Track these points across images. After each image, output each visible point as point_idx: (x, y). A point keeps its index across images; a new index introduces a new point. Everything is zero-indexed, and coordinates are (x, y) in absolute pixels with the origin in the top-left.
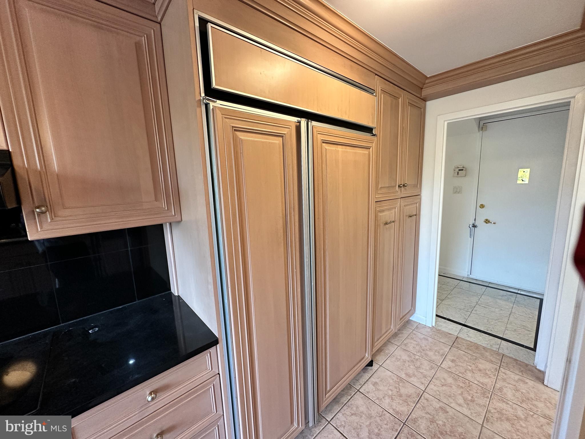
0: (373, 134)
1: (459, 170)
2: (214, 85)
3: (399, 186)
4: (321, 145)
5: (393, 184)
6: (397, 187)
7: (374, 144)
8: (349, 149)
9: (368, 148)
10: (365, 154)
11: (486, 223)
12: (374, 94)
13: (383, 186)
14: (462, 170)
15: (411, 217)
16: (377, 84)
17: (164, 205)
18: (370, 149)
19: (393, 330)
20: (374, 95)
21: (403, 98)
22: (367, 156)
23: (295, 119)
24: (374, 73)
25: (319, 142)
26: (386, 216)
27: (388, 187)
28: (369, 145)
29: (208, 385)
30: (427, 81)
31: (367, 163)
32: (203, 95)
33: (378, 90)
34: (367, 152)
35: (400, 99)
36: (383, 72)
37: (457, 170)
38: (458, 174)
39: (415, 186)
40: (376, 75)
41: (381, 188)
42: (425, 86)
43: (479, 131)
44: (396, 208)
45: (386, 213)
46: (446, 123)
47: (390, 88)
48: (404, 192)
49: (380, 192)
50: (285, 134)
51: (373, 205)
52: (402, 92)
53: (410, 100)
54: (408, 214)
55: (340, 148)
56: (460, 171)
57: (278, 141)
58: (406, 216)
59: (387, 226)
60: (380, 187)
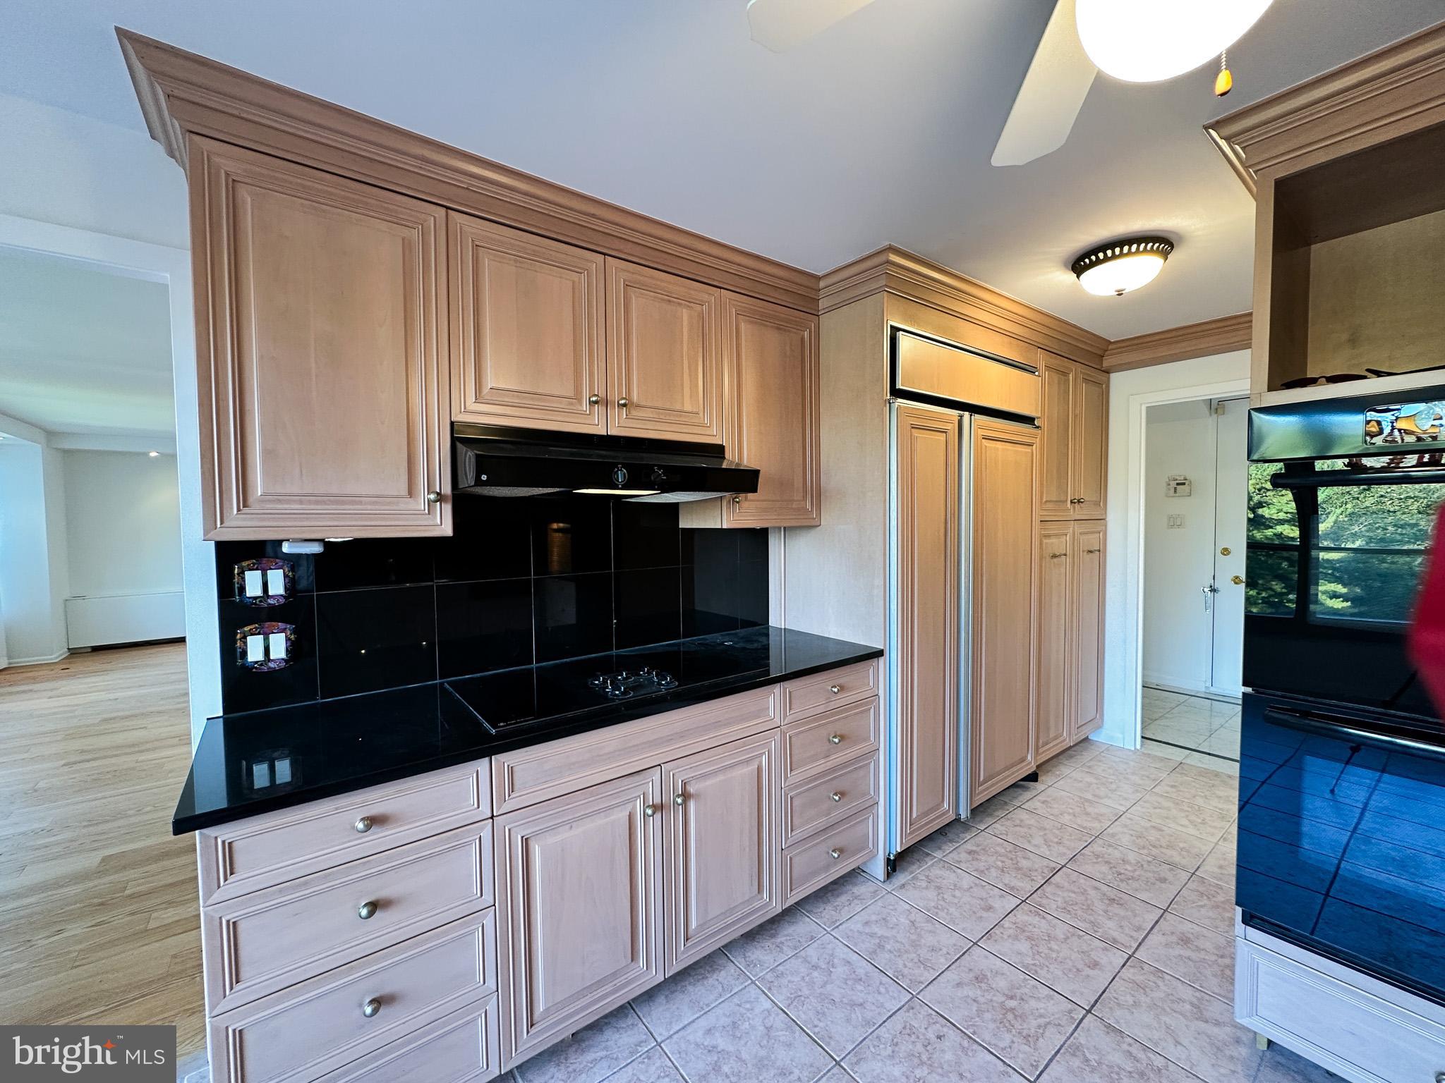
0: (1036, 425)
1: (1178, 484)
2: (899, 386)
3: (1071, 502)
4: (981, 442)
5: (1063, 498)
6: (1069, 502)
7: (1038, 439)
8: (1008, 446)
10: (1026, 453)
11: (1236, 583)
12: (1037, 373)
13: (1050, 500)
14: (1184, 484)
15: (1091, 552)
16: (1040, 359)
17: (809, 506)
18: (1033, 445)
19: (1064, 740)
20: (1037, 376)
21: (1075, 372)
22: (1030, 455)
23: (955, 413)
24: (1036, 346)
25: (980, 437)
26: (1056, 545)
27: (1056, 501)
28: (1031, 440)
29: (866, 704)
30: (1110, 347)
31: (1029, 465)
32: (889, 395)
33: (1041, 365)
34: (1030, 451)
35: (1071, 375)
36: (1049, 344)
37: (1173, 484)
38: (1175, 492)
39: (1097, 504)
40: (1039, 347)
41: (1046, 501)
42: (1108, 352)
43: (1211, 415)
44: (1068, 536)
45: (1053, 540)
46: (1144, 408)
47: (1056, 361)
48: (1078, 512)
49: (1044, 507)
50: (949, 430)
51: (1036, 524)
52: (1073, 365)
53: (1084, 374)
54: (1086, 549)
55: (999, 445)
56: (1180, 485)
57: (942, 437)
58: (1083, 551)
59: (1055, 560)
60: (1044, 500)
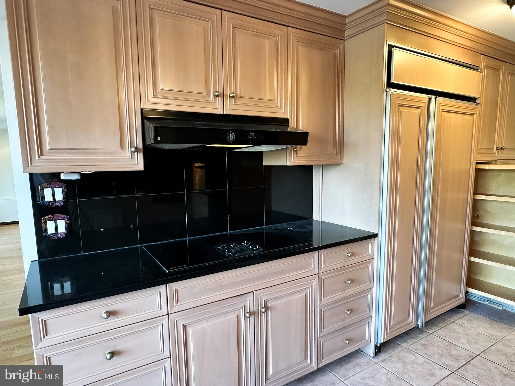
0: (476, 103)
2: (392, 80)
3: (497, 149)
4: (442, 113)
5: (491, 147)
6: (495, 149)
7: (477, 111)
9: (473, 115)
10: (469, 119)
12: (479, 70)
13: (483, 147)
16: (482, 62)
17: (336, 153)
18: (474, 115)
20: (479, 72)
21: (504, 69)
22: (472, 121)
23: (426, 96)
24: (480, 53)
25: (441, 111)
27: (487, 149)
28: (473, 112)
29: (367, 263)
31: (471, 127)
32: (386, 86)
33: (483, 66)
34: (472, 118)
35: (501, 71)
36: (489, 52)
39: (513, 150)
40: (482, 54)
41: (480, 149)
47: (493, 62)
48: (500, 155)
49: (479, 152)
50: (422, 107)
52: (503, 65)
53: (510, 69)
55: (453, 115)
57: (417, 111)
60: (479, 148)
